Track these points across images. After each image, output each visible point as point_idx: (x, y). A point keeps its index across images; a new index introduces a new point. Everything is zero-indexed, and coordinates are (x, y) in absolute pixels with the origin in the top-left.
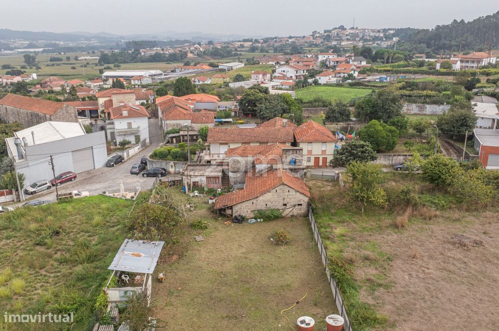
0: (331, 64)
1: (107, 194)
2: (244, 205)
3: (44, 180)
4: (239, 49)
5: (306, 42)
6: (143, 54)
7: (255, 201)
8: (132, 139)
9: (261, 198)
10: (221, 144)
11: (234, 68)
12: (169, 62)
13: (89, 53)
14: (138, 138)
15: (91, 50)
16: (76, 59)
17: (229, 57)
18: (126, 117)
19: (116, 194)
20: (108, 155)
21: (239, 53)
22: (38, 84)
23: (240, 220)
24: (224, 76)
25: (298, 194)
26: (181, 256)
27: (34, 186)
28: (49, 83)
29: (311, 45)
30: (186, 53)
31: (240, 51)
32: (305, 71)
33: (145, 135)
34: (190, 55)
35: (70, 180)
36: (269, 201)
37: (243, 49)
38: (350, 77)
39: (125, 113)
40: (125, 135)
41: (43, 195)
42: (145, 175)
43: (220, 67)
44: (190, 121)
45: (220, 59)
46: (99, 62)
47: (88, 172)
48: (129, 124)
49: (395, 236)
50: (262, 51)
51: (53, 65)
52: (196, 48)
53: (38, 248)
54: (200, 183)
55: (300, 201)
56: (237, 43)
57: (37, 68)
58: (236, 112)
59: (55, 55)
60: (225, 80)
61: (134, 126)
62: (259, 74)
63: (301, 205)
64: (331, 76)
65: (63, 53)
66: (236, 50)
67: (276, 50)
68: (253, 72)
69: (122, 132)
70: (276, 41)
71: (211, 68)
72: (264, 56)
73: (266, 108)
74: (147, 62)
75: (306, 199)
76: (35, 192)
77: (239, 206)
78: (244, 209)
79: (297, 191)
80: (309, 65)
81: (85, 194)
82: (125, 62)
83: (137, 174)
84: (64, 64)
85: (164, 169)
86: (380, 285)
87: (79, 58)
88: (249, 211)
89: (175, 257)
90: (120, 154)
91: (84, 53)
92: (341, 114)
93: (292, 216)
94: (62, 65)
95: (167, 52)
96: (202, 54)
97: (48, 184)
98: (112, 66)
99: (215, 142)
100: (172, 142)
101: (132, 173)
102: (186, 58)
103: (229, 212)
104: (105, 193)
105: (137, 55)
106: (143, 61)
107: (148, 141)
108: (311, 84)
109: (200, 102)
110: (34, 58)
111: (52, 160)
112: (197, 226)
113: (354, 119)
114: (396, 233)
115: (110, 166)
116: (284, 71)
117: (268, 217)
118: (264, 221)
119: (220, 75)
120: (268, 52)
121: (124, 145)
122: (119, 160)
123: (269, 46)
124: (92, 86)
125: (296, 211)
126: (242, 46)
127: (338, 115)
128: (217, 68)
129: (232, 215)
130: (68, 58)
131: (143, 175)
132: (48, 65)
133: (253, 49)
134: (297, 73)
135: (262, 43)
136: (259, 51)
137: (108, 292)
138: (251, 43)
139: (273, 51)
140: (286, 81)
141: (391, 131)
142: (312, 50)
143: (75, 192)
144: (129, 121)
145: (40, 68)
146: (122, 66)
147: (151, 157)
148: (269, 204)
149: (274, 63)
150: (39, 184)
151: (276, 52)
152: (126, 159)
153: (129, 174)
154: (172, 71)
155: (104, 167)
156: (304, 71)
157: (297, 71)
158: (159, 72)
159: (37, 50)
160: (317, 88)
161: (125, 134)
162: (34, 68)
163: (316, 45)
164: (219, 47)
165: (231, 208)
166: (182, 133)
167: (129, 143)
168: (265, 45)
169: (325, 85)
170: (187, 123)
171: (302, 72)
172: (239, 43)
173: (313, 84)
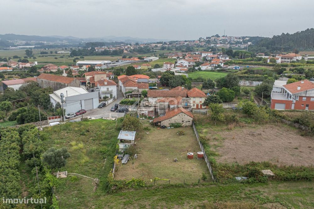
0: (209, 59)
1: (103, 118)
2: (165, 121)
3: (73, 113)
4: (154, 48)
5: (195, 44)
6: (97, 50)
7: (170, 119)
8: (109, 96)
9: (173, 118)
10: (153, 97)
11: (153, 60)
12: (113, 55)
13: (63, 49)
14: (111, 95)
15: (64, 47)
16: (56, 53)
17: (148, 53)
18: (106, 85)
19: (108, 119)
20: (99, 102)
21: (155, 50)
22: (42, 68)
23: (164, 127)
24: (148, 65)
25: (188, 117)
26: (141, 139)
27: (69, 115)
28: (48, 68)
29: (198, 46)
30: (123, 50)
31: (155, 49)
32: (194, 63)
33: (115, 94)
34: (125, 51)
35: (84, 113)
36: (176, 119)
37: (157, 48)
38: (219, 66)
39: (106, 83)
40: (105, 94)
41: (72, 119)
42: (118, 112)
43: (145, 60)
44: (137, 87)
45: (143, 54)
46: (71, 55)
47: (91, 110)
48: (108, 89)
49: (227, 133)
50: (169, 49)
51: (43, 56)
52: (128, 47)
53: (82, 136)
54: (145, 114)
55: (189, 120)
56: (153, 44)
57: (34, 58)
58: (158, 84)
59: (42, 50)
60: (149, 67)
61: (110, 89)
62: (168, 64)
63: (189, 121)
64: (208, 66)
65: (47, 49)
66: (153, 49)
67: (177, 49)
68: (164, 63)
69: (104, 92)
70: (177, 44)
71: (139, 60)
72: (170, 52)
73: (174, 82)
74: (100, 55)
75: (192, 119)
76: (69, 117)
77: (164, 121)
78: (166, 123)
79: (188, 115)
80: (196, 59)
81: (93, 118)
82: (86, 55)
83: (114, 111)
84: (49, 56)
85: (127, 109)
86: (219, 146)
87: (58, 52)
88: (168, 124)
89: (139, 139)
90: (104, 102)
91: (60, 49)
92: (209, 85)
93: (186, 126)
94: (48, 56)
95: (111, 50)
96: (133, 51)
97: (75, 115)
98: (79, 57)
99: (150, 97)
100: (129, 97)
101: (111, 111)
102: (123, 53)
103: (159, 124)
104: (102, 118)
105: (93, 51)
106: (97, 55)
107: (116, 97)
108: (197, 70)
109: (140, 78)
110: (31, 52)
111: (81, 102)
112: (147, 129)
113: (216, 88)
114: (228, 132)
115: (100, 108)
116: (182, 63)
117: (176, 126)
118: (174, 128)
119: (146, 64)
120: (172, 50)
121: (105, 98)
122: (104, 105)
123: (172, 46)
125: (188, 124)
126: (156, 46)
127: (208, 85)
128: (143, 60)
129: (160, 126)
130: (51, 52)
131: (117, 111)
132: (40, 56)
133: (163, 48)
134: (189, 64)
135: (169, 45)
136: (167, 49)
137: (119, 145)
138: (162, 45)
139: (175, 50)
140: (183, 68)
141: (231, 93)
142: (199, 49)
143: (89, 117)
144: (108, 87)
145: (36, 58)
146: (85, 57)
147: (120, 103)
148: (176, 121)
149: (176, 57)
150: (71, 114)
151: (177, 50)
152: (107, 105)
153: (110, 111)
154: (117, 61)
155: (97, 108)
156: (193, 63)
157: (189, 63)
158: (109, 62)
159: (31, 47)
160: (200, 73)
161: (105, 93)
162: (32, 58)
163: (201, 46)
164: (143, 47)
165: (160, 122)
166: (133, 93)
168: (170, 46)
169: (204, 71)
171: (192, 63)
172: (154, 45)
173: (198, 70)
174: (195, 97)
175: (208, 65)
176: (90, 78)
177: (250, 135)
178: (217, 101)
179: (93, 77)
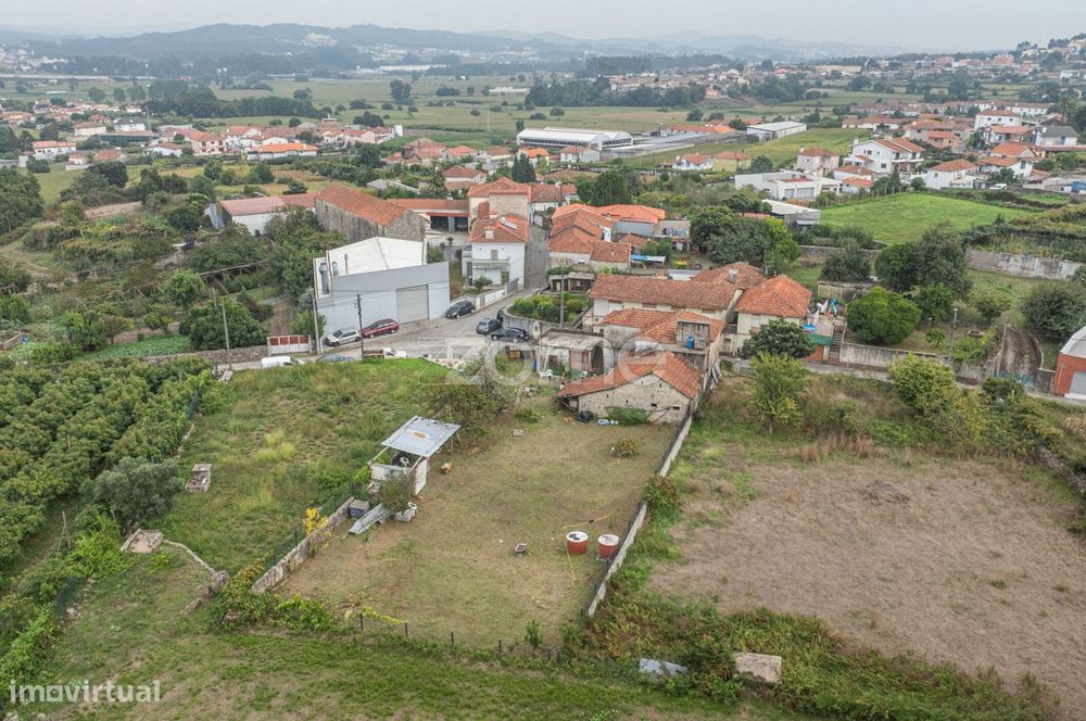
0: (992, 140)
1: (429, 358)
2: (594, 397)
3: (353, 328)
4: (825, 83)
5: (994, 71)
6: (614, 87)
7: (610, 393)
8: (496, 278)
9: (619, 390)
10: (611, 301)
11: (780, 135)
12: (664, 107)
13: (512, 79)
14: (505, 276)
15: (514, 71)
16: (485, 92)
18: (490, 241)
19: (441, 360)
20: (451, 298)
21: (822, 91)
22: (398, 150)
23: (588, 418)
24: (739, 155)
25: (674, 392)
26: (483, 450)
27: (337, 334)
28: (416, 151)
29: (1007, 77)
30: (703, 90)
31: (828, 87)
32: (918, 155)
33: (517, 272)
34: (711, 94)
35: (389, 331)
36: (630, 396)
37: (838, 82)
38: (1006, 176)
39: (489, 234)
40: (486, 270)
41: (348, 349)
42: (495, 338)
43: (749, 132)
44: (588, 256)
46: (527, 102)
47: (418, 323)
48: (494, 253)
49: (790, 471)
50: (879, 88)
51: (440, 104)
52: (730, 77)
53: (320, 414)
54: (559, 359)
55: (677, 402)
56: (823, 67)
57: (410, 109)
59: (448, 81)
60: (740, 163)
61: (502, 256)
62: (814, 156)
63: (678, 408)
64: (963, 172)
65: (463, 77)
66: (819, 85)
67: (911, 89)
68: (802, 150)
69: (481, 264)
70: (919, 66)
71: (733, 131)
72: (880, 101)
74: (620, 105)
75: (686, 401)
76: (338, 343)
77: (588, 397)
78: (594, 403)
79: (672, 387)
80: (942, 139)
81: (401, 354)
82: (576, 104)
83: (485, 334)
84: (462, 102)
85: (524, 332)
86: (708, 522)
87: (491, 91)
88: (602, 407)
89: (477, 449)
90: (469, 299)
91: (504, 78)
92: (849, 266)
93: (665, 423)
94: (458, 105)
95: (664, 86)
96: (739, 92)
97: (358, 335)
98: (546, 111)
99: (601, 297)
100: (555, 288)
101: (479, 332)
102: (702, 99)
103: (573, 404)
104: (426, 356)
105: (601, 90)
106: (612, 104)
107: (521, 282)
108: (905, 188)
110: (408, 88)
111: (359, 300)
112: (526, 417)
113: (875, 279)
114: (795, 467)
115: (451, 318)
116: (870, 153)
117: (629, 419)
118: (620, 424)
119: (731, 154)
120: (892, 92)
121: (481, 286)
122: (467, 310)
123: (899, 77)
124: (488, 161)
125: (670, 417)
126: (836, 75)
128: (744, 132)
129: (577, 410)
130: (471, 91)
131: (493, 336)
132: (431, 105)
133: (858, 84)
134: (897, 158)
135: (886, 69)
136: (872, 88)
137: (373, 467)
138: (858, 69)
139: (904, 90)
140: (857, 176)
141: (902, 310)
142: (1003, 89)
143: (387, 350)
144: (495, 247)
145: (415, 110)
146: (569, 112)
147: (510, 310)
148: (631, 400)
149: (874, 127)
150: (344, 333)
151: (913, 93)
152: (478, 308)
153: (475, 333)
154: (653, 134)
155: (443, 317)
156: (914, 154)
157: (898, 155)
158: (624, 135)
159: (418, 68)
161: (486, 267)
162: (406, 108)
163: (1016, 79)
164: (782, 76)
165: (576, 398)
166: (572, 275)
167: (489, 283)
168: (891, 74)
170: (585, 258)
171: (910, 156)
172: (829, 69)
173: (911, 189)
174: (758, 315)
175: (964, 168)
176: (480, 205)
177: (862, 492)
178: (790, 344)
179: (487, 204)
